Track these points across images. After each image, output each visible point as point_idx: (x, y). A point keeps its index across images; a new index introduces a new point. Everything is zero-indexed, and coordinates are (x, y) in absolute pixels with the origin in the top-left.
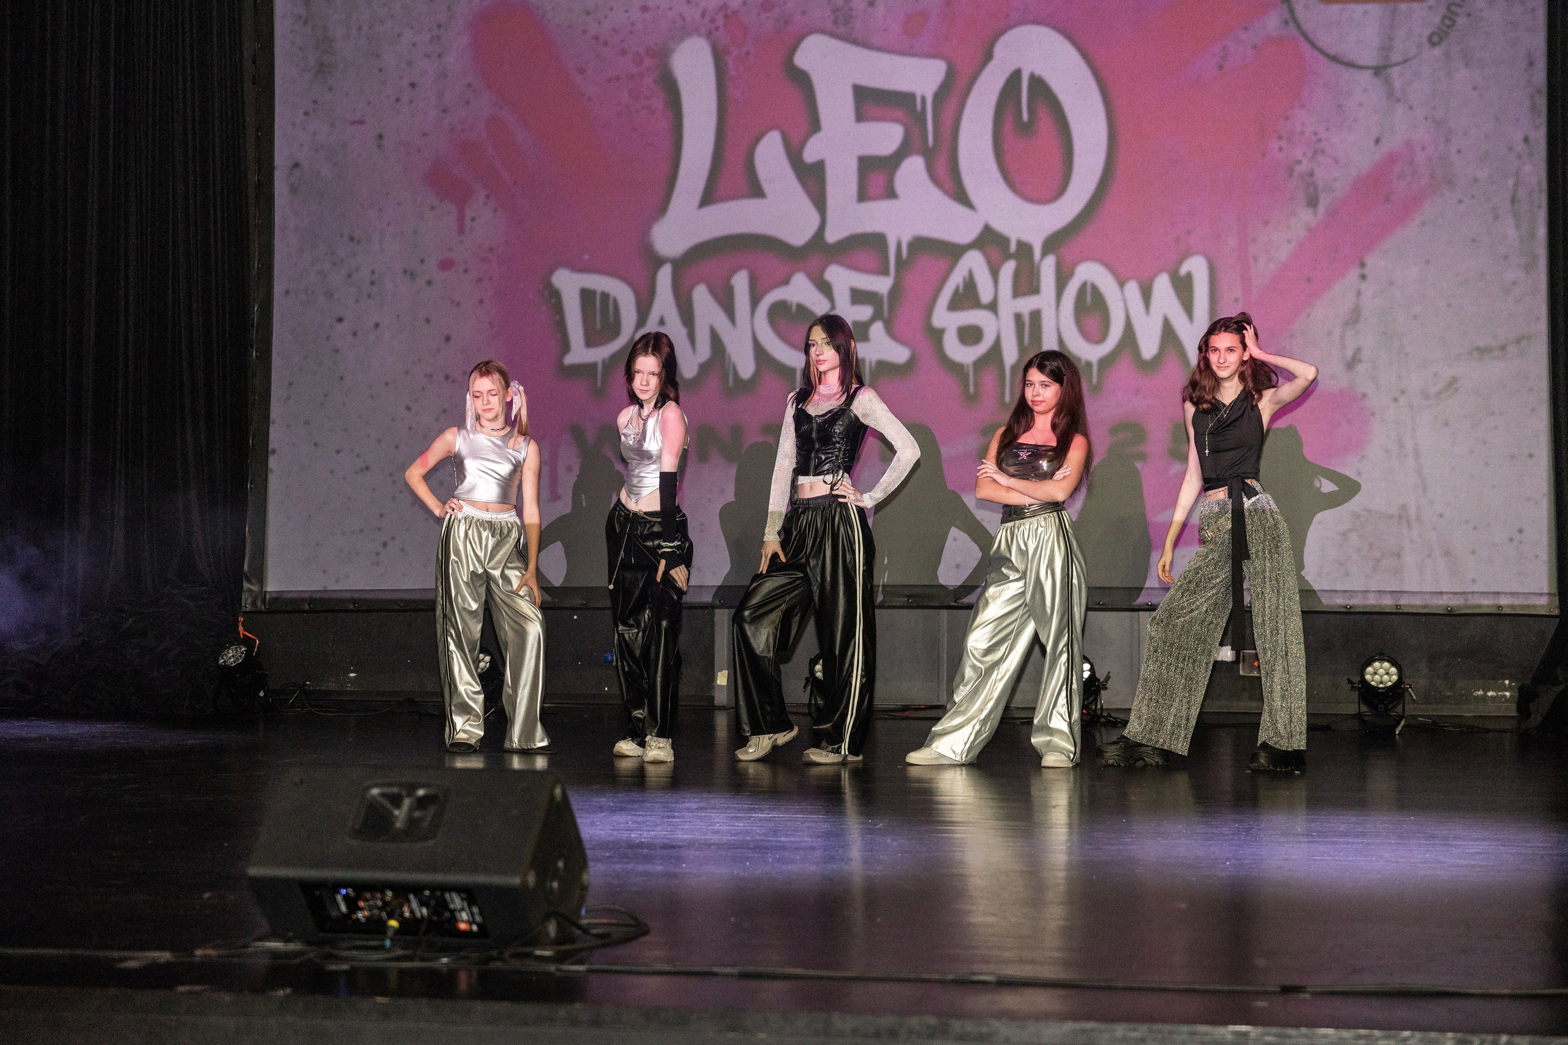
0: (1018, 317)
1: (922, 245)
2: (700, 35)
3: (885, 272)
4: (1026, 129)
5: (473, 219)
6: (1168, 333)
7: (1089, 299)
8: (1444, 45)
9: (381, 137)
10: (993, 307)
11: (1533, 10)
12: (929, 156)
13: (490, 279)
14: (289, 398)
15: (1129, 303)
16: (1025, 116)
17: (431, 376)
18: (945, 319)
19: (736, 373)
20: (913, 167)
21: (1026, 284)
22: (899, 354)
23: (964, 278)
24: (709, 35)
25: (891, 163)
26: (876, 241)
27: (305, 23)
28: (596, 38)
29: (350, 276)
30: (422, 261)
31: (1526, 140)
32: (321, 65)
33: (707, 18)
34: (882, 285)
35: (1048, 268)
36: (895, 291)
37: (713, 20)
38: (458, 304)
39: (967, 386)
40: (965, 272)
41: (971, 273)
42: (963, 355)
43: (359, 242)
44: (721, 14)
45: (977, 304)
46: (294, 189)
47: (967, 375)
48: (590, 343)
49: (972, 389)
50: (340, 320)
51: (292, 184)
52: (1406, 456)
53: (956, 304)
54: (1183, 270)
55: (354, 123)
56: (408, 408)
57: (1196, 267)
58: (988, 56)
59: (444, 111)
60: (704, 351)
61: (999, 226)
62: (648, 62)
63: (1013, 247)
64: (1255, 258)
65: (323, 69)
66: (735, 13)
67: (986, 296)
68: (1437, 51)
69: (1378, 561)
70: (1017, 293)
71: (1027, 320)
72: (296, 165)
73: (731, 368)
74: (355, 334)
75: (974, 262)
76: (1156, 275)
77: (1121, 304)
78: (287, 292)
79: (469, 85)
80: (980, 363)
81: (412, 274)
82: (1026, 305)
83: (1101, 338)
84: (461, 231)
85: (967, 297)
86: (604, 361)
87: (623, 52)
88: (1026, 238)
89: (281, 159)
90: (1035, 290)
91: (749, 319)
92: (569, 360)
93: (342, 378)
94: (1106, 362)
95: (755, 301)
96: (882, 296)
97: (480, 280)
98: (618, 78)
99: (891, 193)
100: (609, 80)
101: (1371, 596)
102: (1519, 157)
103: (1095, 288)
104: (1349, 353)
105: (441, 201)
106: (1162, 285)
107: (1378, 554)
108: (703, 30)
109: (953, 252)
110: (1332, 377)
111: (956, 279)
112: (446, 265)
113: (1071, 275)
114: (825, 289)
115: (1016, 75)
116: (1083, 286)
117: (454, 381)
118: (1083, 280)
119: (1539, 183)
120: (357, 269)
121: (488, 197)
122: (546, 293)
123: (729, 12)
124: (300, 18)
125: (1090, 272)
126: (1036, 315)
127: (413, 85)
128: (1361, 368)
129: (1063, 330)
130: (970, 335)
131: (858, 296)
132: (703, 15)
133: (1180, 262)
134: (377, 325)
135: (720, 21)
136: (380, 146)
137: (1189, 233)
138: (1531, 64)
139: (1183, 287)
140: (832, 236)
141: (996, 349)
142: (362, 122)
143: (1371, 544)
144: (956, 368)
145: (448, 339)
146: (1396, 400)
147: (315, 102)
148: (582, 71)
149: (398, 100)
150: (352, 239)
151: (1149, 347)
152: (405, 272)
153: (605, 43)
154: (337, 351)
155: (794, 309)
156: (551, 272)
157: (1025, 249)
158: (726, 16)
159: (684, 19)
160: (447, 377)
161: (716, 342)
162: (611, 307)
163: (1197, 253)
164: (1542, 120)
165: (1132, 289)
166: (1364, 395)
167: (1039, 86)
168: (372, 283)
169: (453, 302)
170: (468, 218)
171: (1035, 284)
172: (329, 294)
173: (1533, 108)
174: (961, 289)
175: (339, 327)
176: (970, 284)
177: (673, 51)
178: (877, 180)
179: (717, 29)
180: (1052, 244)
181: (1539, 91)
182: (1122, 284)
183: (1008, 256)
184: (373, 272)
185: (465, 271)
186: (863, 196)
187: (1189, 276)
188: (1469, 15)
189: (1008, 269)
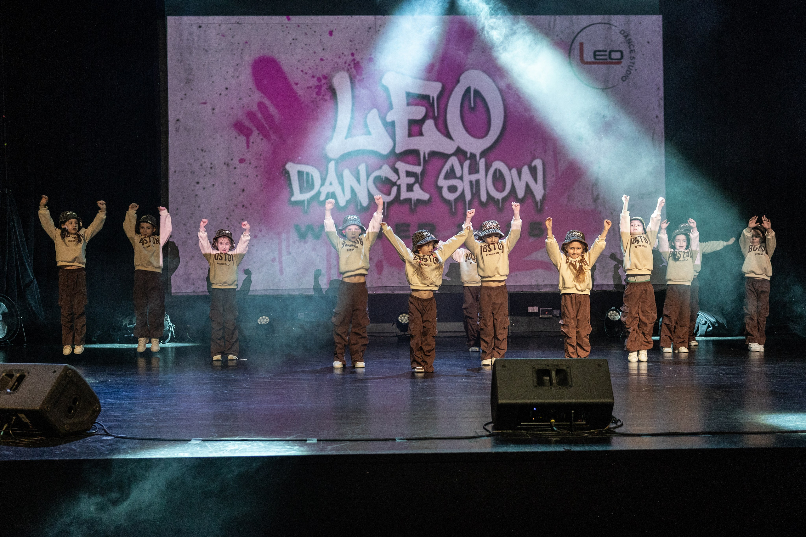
0: (471, 182)
1: (433, 154)
2: (344, 71)
3: (419, 165)
4: (473, 109)
5: (253, 143)
6: (528, 187)
7: (498, 176)
8: (627, 80)
9: (213, 109)
10: (461, 178)
11: (659, 68)
12: (436, 119)
13: (260, 166)
14: (177, 215)
15: (513, 177)
16: (472, 105)
17: (236, 205)
18: (442, 182)
19: (361, 204)
20: (429, 124)
21: (474, 169)
22: (425, 196)
23: (450, 167)
24: (348, 70)
25: (421, 122)
26: (415, 153)
27: (181, 63)
28: (302, 71)
29: (202, 165)
30: (232, 159)
31: (657, 117)
32: (188, 80)
33: (347, 64)
34: (418, 169)
35: (482, 163)
36: (423, 172)
37: (349, 65)
38: (247, 177)
39: (451, 208)
40: (450, 165)
41: (452, 165)
42: (450, 196)
43: (205, 152)
44: (353, 63)
45: (455, 177)
46: (177, 130)
47: (451, 205)
48: (301, 192)
49: (453, 210)
50: (198, 183)
51: (176, 128)
52: (616, 234)
53: (447, 177)
54: (533, 164)
55: (203, 103)
56: (227, 218)
57: (538, 163)
58: (458, 81)
59: (240, 99)
60: (348, 196)
61: (463, 147)
62: (323, 81)
63: (468, 155)
64: (560, 160)
65: (188, 81)
66: (358, 62)
67: (458, 174)
68: (625, 83)
69: (607, 273)
70: (470, 173)
71: (474, 183)
72: (178, 120)
73: (359, 202)
74: (204, 189)
75: (454, 161)
76: (523, 167)
77: (510, 178)
78: (175, 172)
79: (250, 89)
80: (456, 200)
81: (228, 165)
82: (474, 177)
83: (502, 190)
84: (248, 147)
85: (451, 174)
86: (307, 199)
87: (313, 77)
88: (473, 152)
89: (171, 117)
90: (477, 172)
91: (366, 182)
92: (293, 199)
93: (199, 207)
94: (504, 199)
95: (368, 176)
96: (418, 174)
97: (256, 167)
98: (311, 87)
99: (421, 134)
100: (308, 88)
101: (605, 286)
102: (655, 123)
103: (500, 171)
104: (595, 196)
105: (239, 135)
106: (525, 170)
107: (606, 271)
108: (346, 69)
109: (446, 157)
110: (589, 205)
111: (447, 167)
112: (242, 161)
113: (491, 166)
114: (396, 171)
115: (468, 90)
116: (496, 170)
117: (246, 208)
118: (495, 168)
119: (662, 133)
120: (205, 162)
121: (259, 134)
122: (284, 172)
123: (356, 62)
124: (178, 60)
125: (498, 165)
126: (478, 181)
127: (227, 89)
128: (599, 201)
129: (488, 187)
130: (452, 189)
131: (409, 174)
132: (345, 63)
133: (532, 162)
134: (213, 185)
135: (352, 66)
136: (213, 113)
137: (535, 150)
138: (658, 89)
139: (533, 171)
140: (398, 150)
141: (463, 194)
142: (205, 103)
143: (604, 267)
144: (447, 202)
145: (243, 190)
146: (612, 213)
147: (185, 95)
148: (297, 84)
149: (220, 94)
150: (202, 150)
151: (521, 193)
152: (225, 164)
153: (306, 73)
154: (197, 195)
155: (384, 179)
156: (285, 164)
157: (473, 156)
158: (354, 64)
159: (338, 64)
160: (243, 206)
161: (353, 192)
162: (310, 177)
163: (538, 158)
164: (662, 110)
165: (514, 171)
166: (601, 212)
167: (477, 93)
168: (211, 168)
169: (245, 176)
170: (251, 142)
171: (477, 170)
172: (193, 173)
173: (659, 105)
174: (449, 171)
175: (197, 186)
176: (452, 169)
177: (333, 77)
178: (415, 128)
179: (351, 68)
180: (484, 154)
181: (661, 99)
182: (510, 169)
183: (467, 159)
184: (211, 164)
185: (250, 163)
186: (410, 135)
187: (535, 167)
188: (636, 70)
189: (467, 163)
